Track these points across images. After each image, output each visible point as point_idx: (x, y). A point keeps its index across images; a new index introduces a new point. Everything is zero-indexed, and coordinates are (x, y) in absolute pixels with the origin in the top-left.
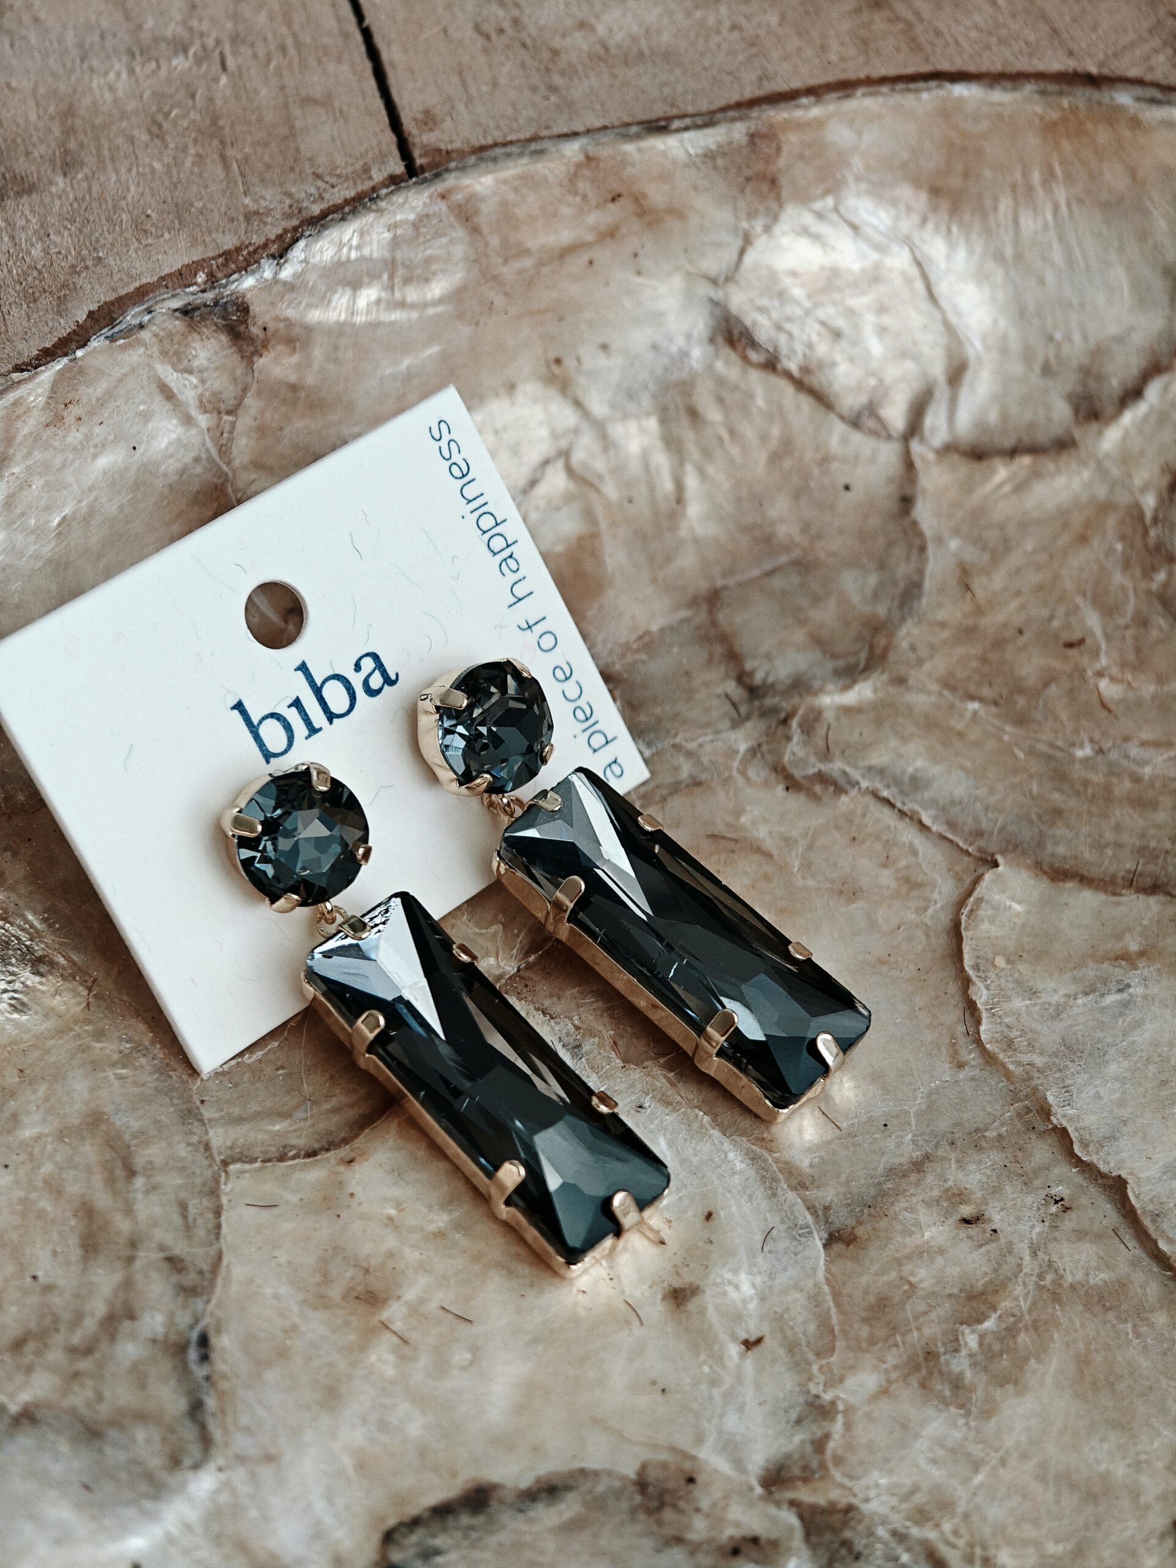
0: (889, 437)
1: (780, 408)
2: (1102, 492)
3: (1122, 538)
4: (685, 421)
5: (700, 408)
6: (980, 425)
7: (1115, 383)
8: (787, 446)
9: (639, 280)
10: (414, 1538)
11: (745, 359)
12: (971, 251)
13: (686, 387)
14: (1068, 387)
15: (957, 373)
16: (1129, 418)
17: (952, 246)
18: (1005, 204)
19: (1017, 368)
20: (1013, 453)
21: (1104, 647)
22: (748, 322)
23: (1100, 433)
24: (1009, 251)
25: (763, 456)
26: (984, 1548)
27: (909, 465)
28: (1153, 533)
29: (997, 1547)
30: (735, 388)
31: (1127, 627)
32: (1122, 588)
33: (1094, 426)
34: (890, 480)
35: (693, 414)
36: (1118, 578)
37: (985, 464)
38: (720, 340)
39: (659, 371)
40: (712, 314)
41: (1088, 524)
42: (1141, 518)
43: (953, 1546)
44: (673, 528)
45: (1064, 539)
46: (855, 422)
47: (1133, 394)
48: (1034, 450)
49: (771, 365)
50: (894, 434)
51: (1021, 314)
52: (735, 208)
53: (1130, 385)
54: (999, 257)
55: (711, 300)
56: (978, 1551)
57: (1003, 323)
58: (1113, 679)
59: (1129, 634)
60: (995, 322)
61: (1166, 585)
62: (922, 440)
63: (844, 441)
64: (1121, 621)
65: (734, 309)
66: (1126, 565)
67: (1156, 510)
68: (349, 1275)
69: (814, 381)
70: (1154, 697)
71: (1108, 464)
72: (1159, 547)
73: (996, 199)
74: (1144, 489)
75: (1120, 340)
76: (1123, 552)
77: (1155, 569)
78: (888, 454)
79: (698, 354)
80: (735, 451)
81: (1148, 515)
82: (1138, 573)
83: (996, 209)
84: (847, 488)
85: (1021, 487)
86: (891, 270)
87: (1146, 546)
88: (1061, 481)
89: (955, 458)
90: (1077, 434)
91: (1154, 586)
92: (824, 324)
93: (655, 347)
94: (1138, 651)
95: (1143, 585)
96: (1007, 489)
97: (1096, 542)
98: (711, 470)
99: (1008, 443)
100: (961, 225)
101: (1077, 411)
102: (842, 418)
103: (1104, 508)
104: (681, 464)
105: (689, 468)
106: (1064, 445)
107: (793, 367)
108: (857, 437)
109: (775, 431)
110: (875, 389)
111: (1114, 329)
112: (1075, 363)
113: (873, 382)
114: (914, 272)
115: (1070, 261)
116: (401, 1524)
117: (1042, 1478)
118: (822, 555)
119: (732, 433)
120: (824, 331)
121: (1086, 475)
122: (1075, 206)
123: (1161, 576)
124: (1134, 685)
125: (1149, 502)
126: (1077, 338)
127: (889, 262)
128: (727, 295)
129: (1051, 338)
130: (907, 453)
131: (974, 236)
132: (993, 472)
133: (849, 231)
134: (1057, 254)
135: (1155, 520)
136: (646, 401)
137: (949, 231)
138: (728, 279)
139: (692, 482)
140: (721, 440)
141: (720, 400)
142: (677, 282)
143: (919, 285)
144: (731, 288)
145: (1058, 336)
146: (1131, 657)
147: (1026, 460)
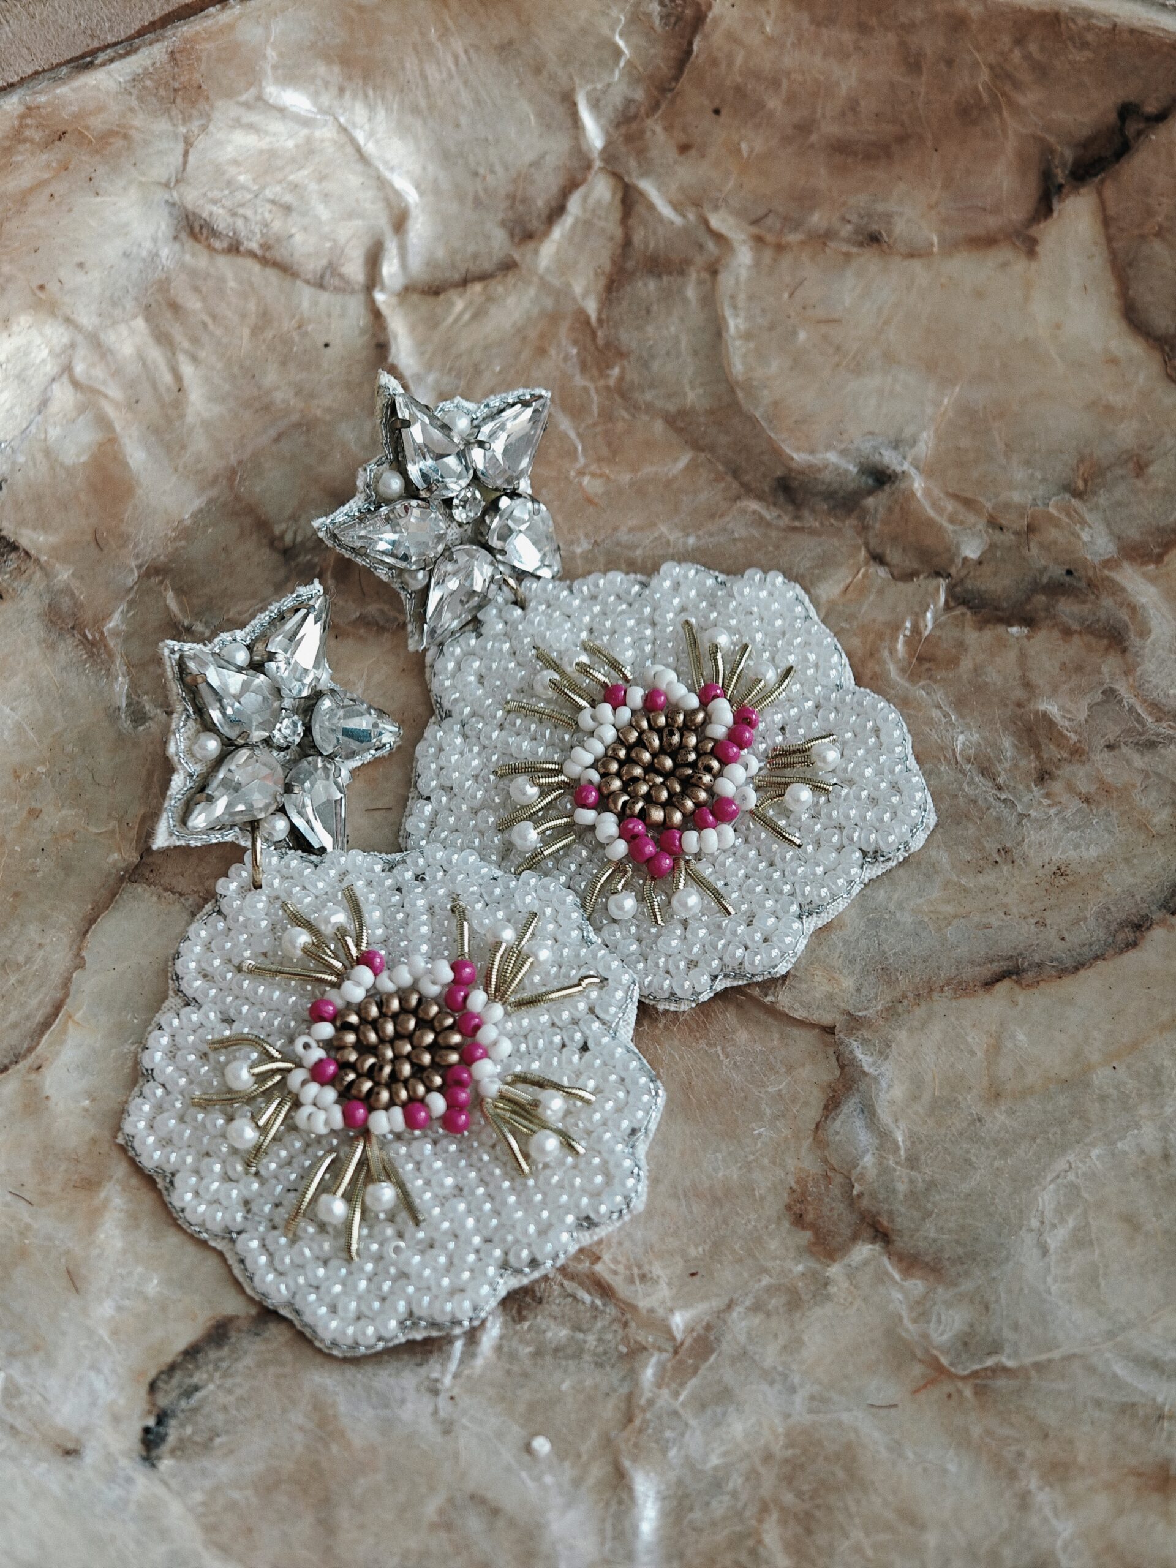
0: (353, 292)
1: (251, 284)
2: (549, 303)
3: (575, 343)
4: (169, 315)
5: (180, 300)
6: (431, 263)
7: (540, 203)
8: (265, 318)
9: (99, 199)
10: (175, 1381)
11: (210, 248)
12: (389, 110)
13: (163, 286)
14: (500, 216)
15: (400, 222)
16: (557, 233)
17: (372, 109)
18: (411, 63)
19: (454, 207)
20: (465, 282)
21: (580, 448)
22: (205, 215)
23: (536, 252)
24: (423, 103)
25: (246, 332)
26: (640, 1267)
27: (377, 315)
28: (600, 334)
29: (650, 1263)
30: (208, 276)
31: (595, 424)
32: (585, 389)
33: (531, 245)
34: (363, 332)
35: (175, 307)
36: (579, 381)
37: (442, 297)
38: (183, 236)
39: (135, 275)
40: (170, 213)
41: (543, 336)
42: (588, 322)
43: (615, 1273)
44: (182, 416)
45: (526, 354)
46: (320, 284)
47: (557, 211)
48: (483, 277)
49: (234, 248)
50: (357, 287)
51: (446, 157)
52: (171, 118)
53: (553, 204)
54: (415, 110)
55: (167, 202)
56: (636, 1271)
57: (431, 168)
58: (593, 475)
59: (598, 429)
60: (424, 168)
61: (621, 379)
62: (383, 290)
63: (315, 303)
64: (590, 421)
65: (190, 207)
66: (584, 367)
67: (600, 312)
68: (62, 1169)
69: (277, 254)
70: (632, 484)
71: (549, 278)
72: (608, 345)
73: (401, 60)
74: (585, 295)
75: (536, 164)
76: (578, 354)
77: (608, 367)
78: (355, 307)
79: (166, 253)
80: (219, 332)
81: (593, 317)
82: (595, 372)
83: (403, 68)
84: (326, 345)
85: (479, 314)
86: (322, 141)
87: (597, 349)
88: (511, 301)
89: (415, 297)
90: (517, 257)
91: (612, 382)
92: (273, 202)
93: (126, 255)
94: (609, 445)
95: (602, 382)
96: (467, 316)
97: (553, 352)
98: (202, 354)
99: (457, 277)
100: (375, 88)
101: (512, 235)
102: (307, 282)
103: (554, 318)
104: (174, 354)
105: (182, 358)
106: (508, 266)
107: (254, 246)
108: (324, 297)
109: (252, 307)
110: (331, 249)
111: (529, 157)
112: (502, 192)
113: (328, 245)
114: (343, 139)
115: (478, 102)
116: (162, 1372)
117: (675, 1196)
118: (319, 413)
119: (214, 317)
120: (274, 208)
121: (532, 292)
122: (472, 51)
123: (616, 371)
124: (612, 476)
125: (591, 307)
126: (499, 169)
127: (318, 134)
128: (181, 195)
129: (476, 174)
130: (372, 302)
131: (389, 95)
132: (451, 304)
133: (278, 115)
134: (465, 98)
135: (600, 321)
136: (130, 304)
137: (366, 96)
138: (177, 182)
139: (187, 369)
140: (205, 325)
141: (196, 289)
142: (134, 193)
143: (349, 149)
144: (182, 187)
145: (482, 171)
146: (605, 451)
147: (478, 287)
